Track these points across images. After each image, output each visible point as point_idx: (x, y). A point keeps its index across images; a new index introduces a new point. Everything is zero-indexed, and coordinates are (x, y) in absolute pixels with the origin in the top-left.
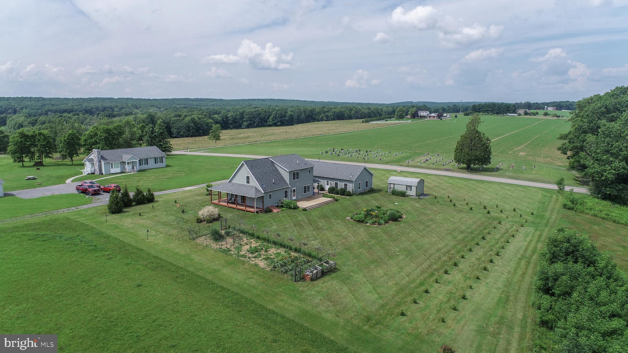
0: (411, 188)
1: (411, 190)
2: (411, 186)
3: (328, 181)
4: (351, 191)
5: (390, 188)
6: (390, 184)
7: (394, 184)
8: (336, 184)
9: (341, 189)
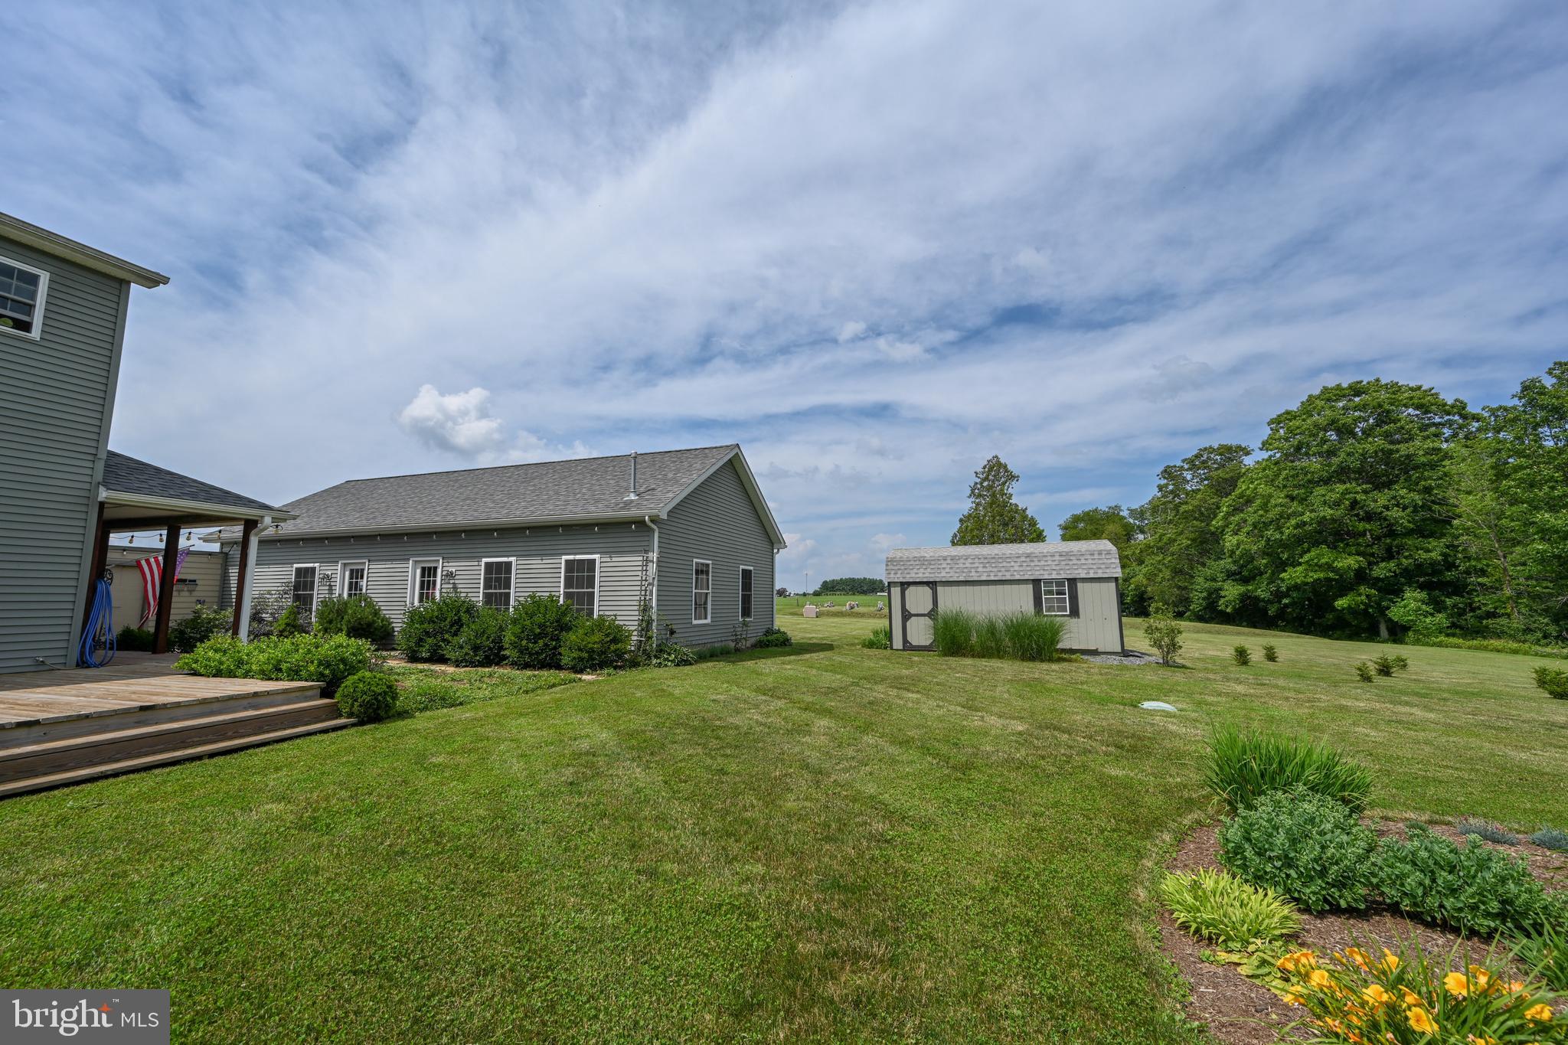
0: (1074, 598)
1: (1075, 612)
2: (1073, 582)
3: (428, 561)
4: (629, 619)
5: (906, 616)
6: (904, 585)
7: (932, 585)
8: (498, 576)
9: (535, 605)
